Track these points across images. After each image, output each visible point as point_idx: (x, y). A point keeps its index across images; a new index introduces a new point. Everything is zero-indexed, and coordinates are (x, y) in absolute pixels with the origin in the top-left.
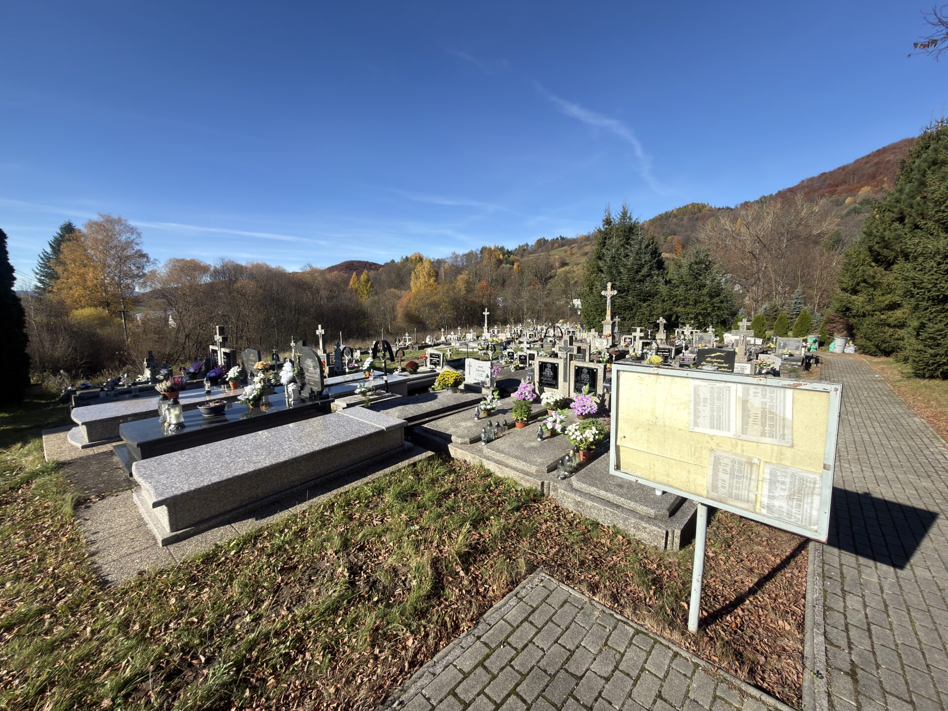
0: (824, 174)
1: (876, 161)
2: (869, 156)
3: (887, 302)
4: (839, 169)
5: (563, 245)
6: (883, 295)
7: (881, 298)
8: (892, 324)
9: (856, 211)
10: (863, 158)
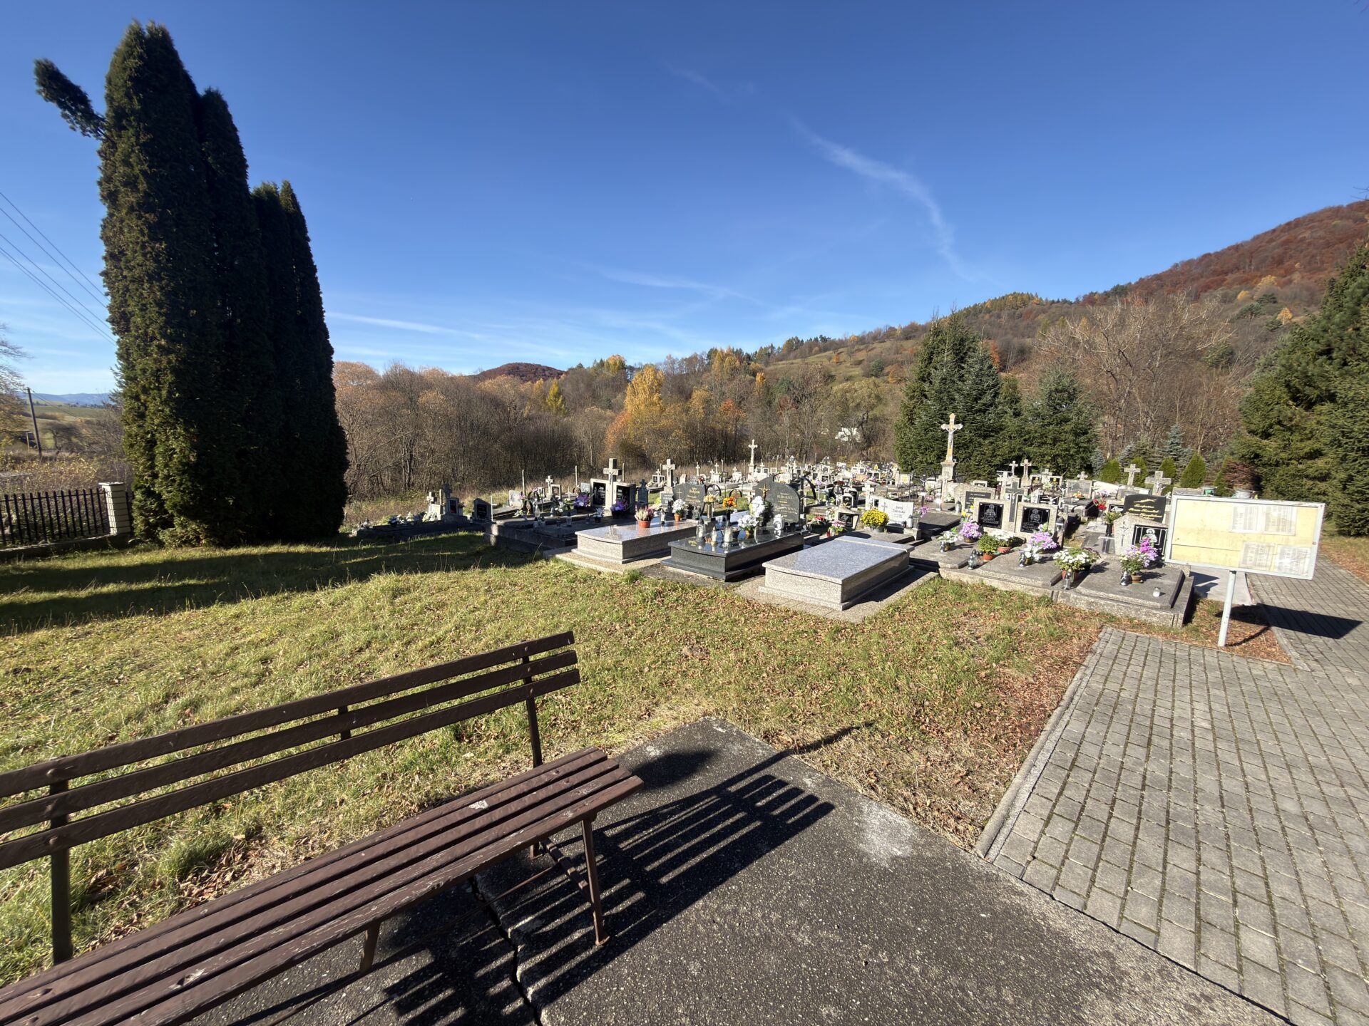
0: (1207, 256)
1: (1283, 239)
2: (1274, 231)
3: (1307, 450)
4: (1229, 249)
5: (825, 350)
6: (1301, 440)
7: (1299, 444)
8: (1312, 475)
9: (1252, 312)
10: (1266, 234)
